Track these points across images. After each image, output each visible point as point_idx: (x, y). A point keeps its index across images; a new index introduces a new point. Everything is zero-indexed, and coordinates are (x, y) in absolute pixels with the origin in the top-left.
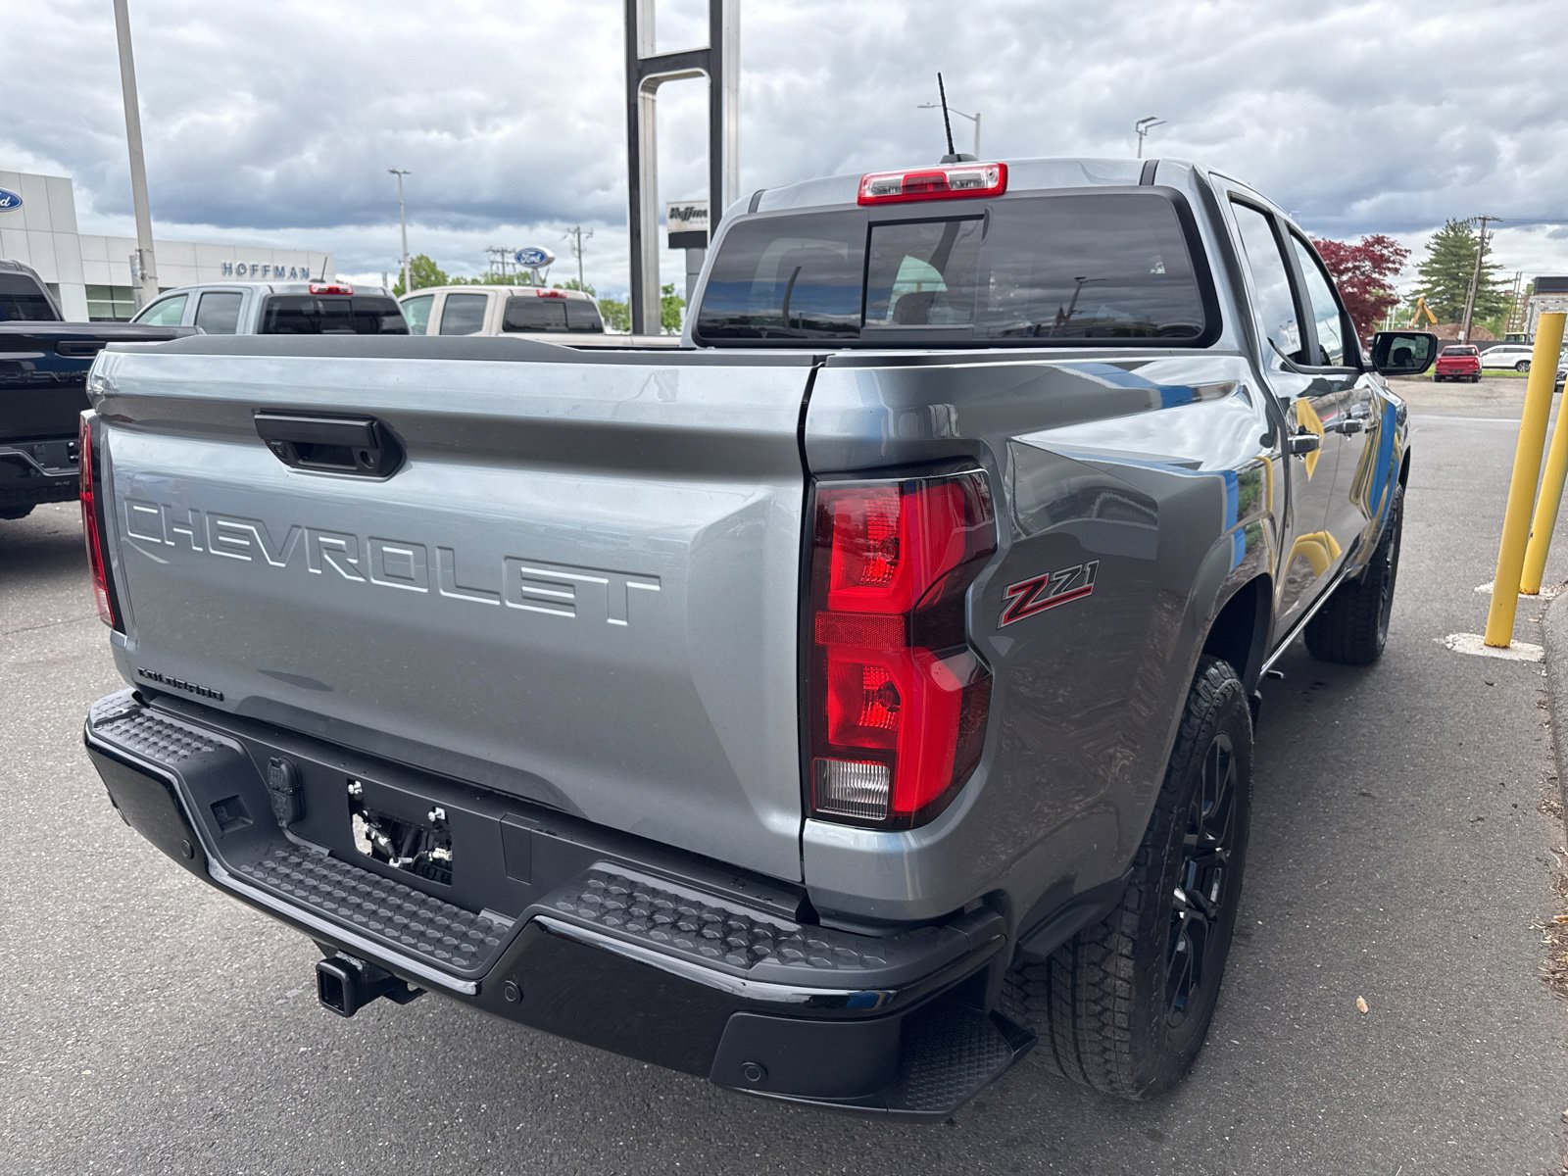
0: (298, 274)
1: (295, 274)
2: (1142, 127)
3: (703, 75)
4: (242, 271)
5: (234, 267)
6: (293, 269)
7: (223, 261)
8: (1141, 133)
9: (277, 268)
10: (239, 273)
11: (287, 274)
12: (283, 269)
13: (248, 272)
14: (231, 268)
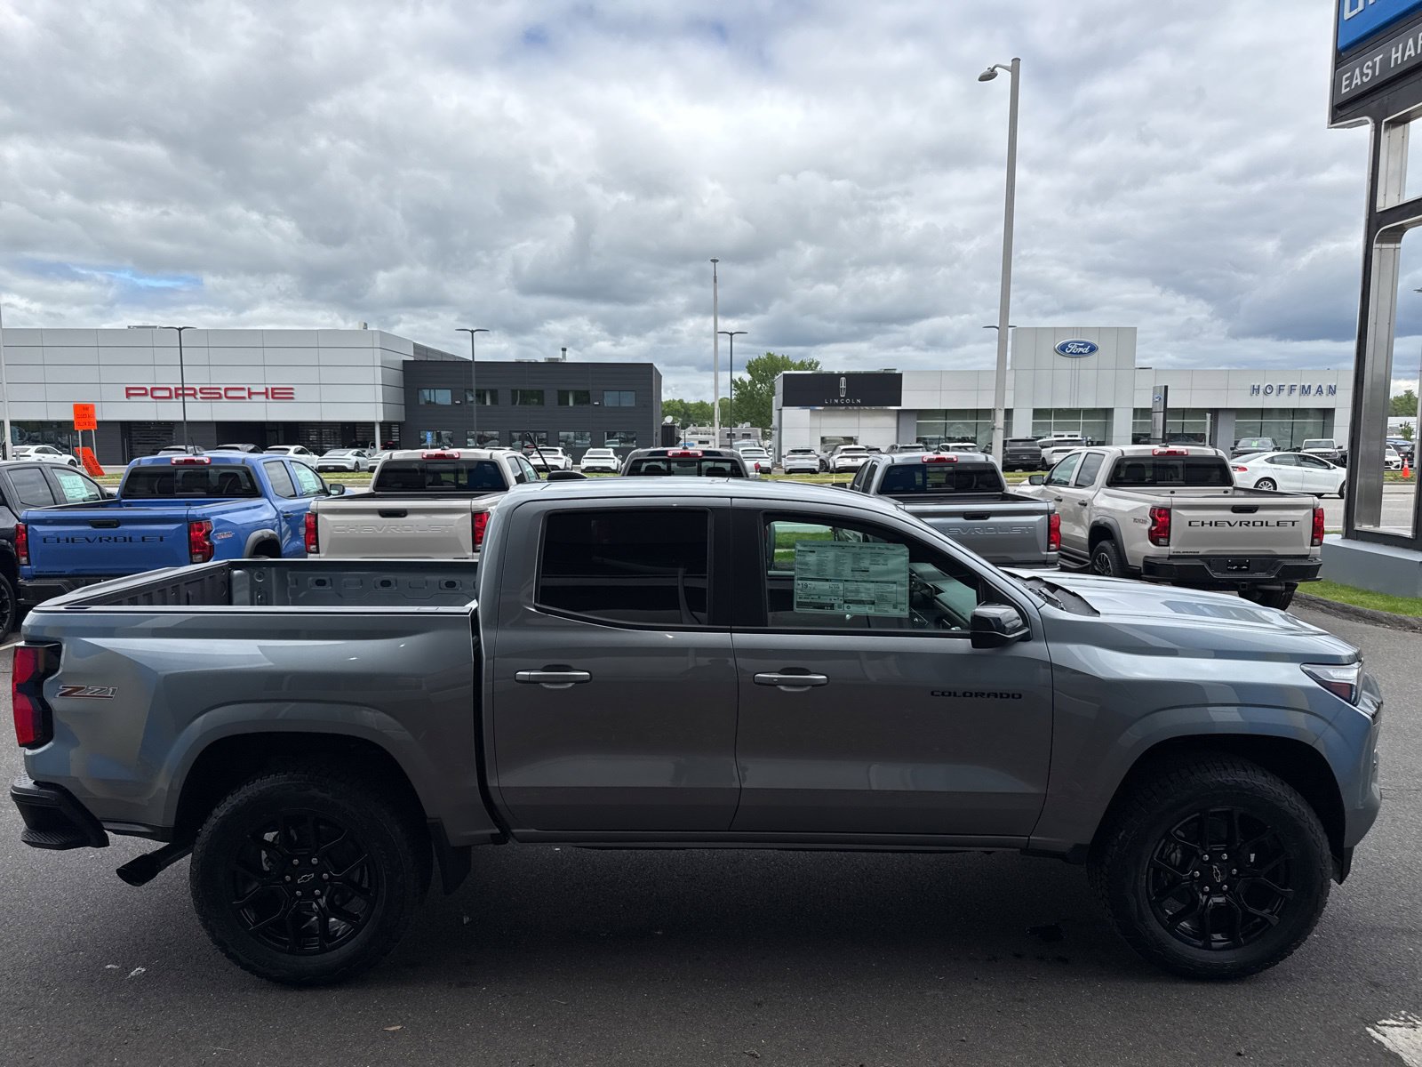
0: (1324, 391)
1: (1322, 391)
4: (1269, 391)
5: (1262, 388)
6: (1320, 386)
7: (1253, 384)
9: (1304, 387)
10: (1266, 393)
11: (1313, 391)
12: (1309, 387)
13: (1275, 391)
14: (1258, 389)
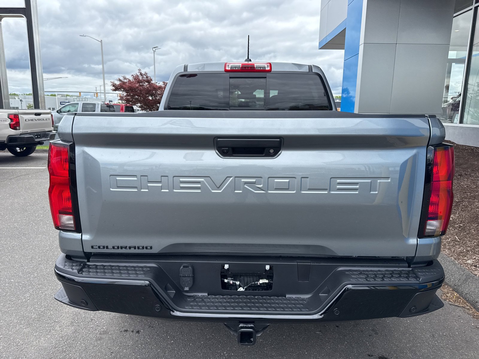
2: (154, 49)
3: (24, 17)
8: (154, 51)
